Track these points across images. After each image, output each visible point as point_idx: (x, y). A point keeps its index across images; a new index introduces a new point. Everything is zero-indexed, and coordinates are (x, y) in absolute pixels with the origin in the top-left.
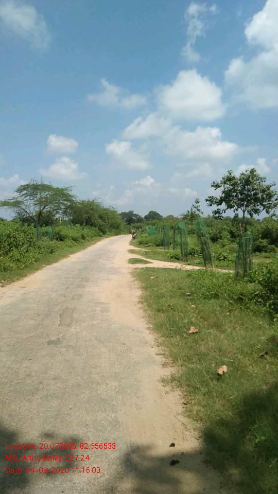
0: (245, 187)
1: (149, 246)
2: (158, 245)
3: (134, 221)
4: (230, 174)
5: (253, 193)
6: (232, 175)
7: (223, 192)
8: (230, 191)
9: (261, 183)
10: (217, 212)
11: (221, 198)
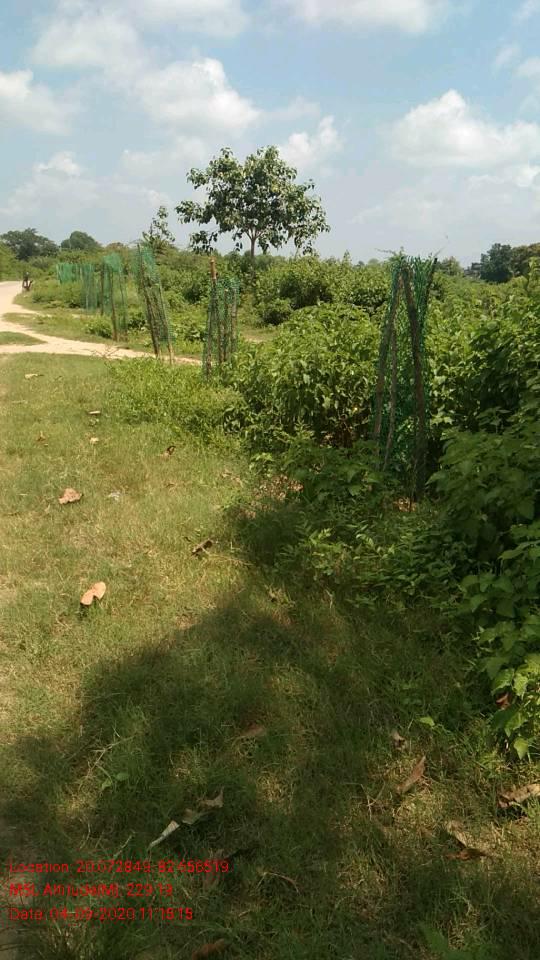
0: (255, 188)
1: (55, 306)
2: (74, 306)
3: (36, 252)
4: (227, 157)
5: (270, 200)
6: (231, 159)
7: (212, 195)
8: (226, 193)
9: (288, 180)
10: (201, 237)
11: (208, 207)
